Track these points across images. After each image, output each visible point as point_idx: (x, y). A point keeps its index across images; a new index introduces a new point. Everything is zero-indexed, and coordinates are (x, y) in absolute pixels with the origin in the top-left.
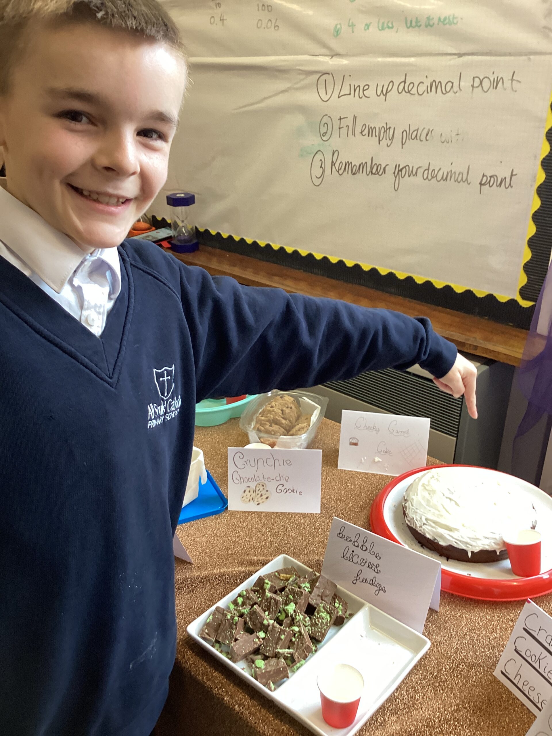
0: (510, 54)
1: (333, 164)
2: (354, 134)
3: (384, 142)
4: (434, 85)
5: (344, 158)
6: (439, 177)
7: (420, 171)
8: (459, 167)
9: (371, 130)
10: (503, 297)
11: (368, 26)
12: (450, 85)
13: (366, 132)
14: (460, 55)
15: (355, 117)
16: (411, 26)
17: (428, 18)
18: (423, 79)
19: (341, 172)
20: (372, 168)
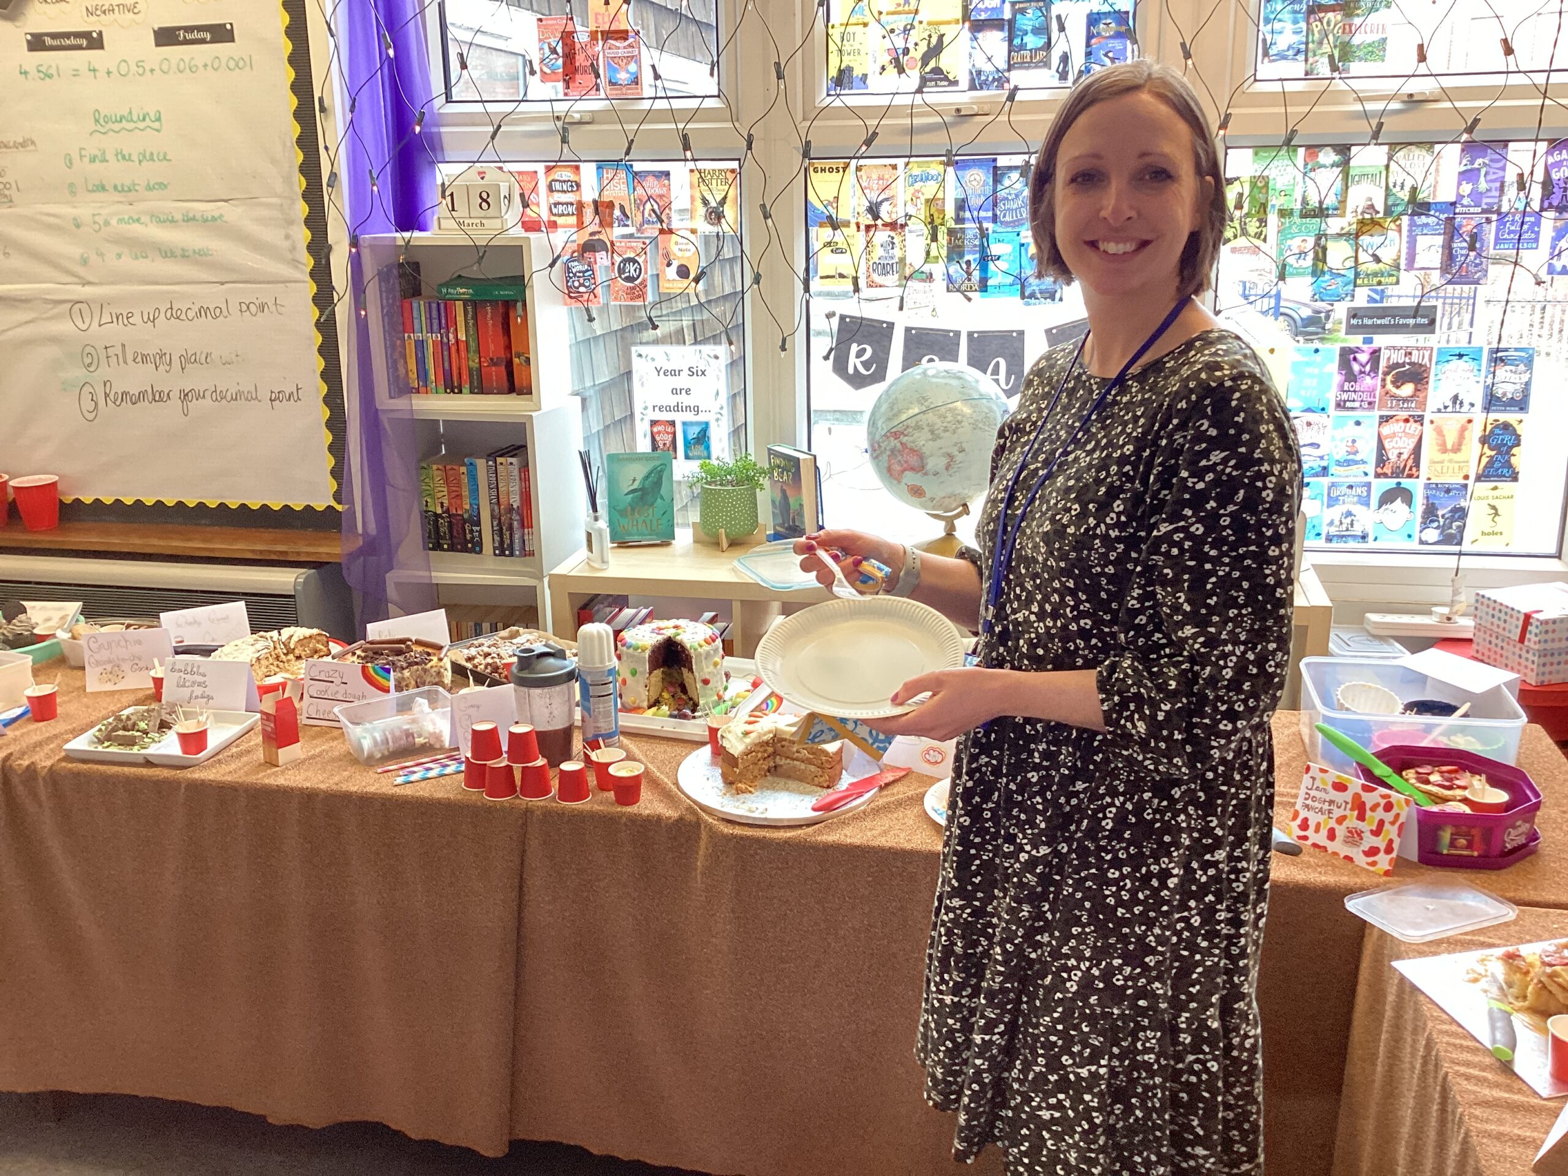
0: (268, 282)
1: (107, 395)
2: (125, 362)
3: (161, 368)
4: (203, 311)
5: (118, 387)
6: (229, 398)
7: (208, 394)
8: (248, 387)
9: (145, 358)
10: (320, 506)
11: (119, 256)
12: (218, 310)
13: (139, 359)
14: (222, 284)
15: (123, 346)
16: (166, 256)
17: (183, 250)
18: (191, 306)
19: (118, 403)
20: (154, 396)
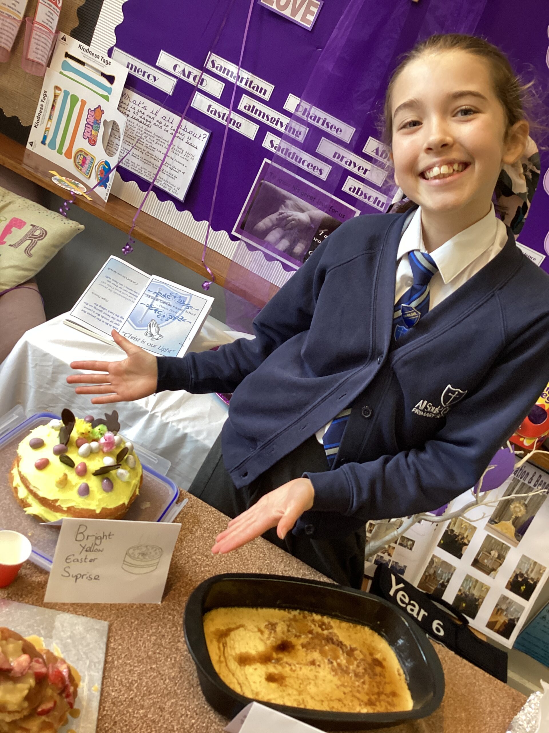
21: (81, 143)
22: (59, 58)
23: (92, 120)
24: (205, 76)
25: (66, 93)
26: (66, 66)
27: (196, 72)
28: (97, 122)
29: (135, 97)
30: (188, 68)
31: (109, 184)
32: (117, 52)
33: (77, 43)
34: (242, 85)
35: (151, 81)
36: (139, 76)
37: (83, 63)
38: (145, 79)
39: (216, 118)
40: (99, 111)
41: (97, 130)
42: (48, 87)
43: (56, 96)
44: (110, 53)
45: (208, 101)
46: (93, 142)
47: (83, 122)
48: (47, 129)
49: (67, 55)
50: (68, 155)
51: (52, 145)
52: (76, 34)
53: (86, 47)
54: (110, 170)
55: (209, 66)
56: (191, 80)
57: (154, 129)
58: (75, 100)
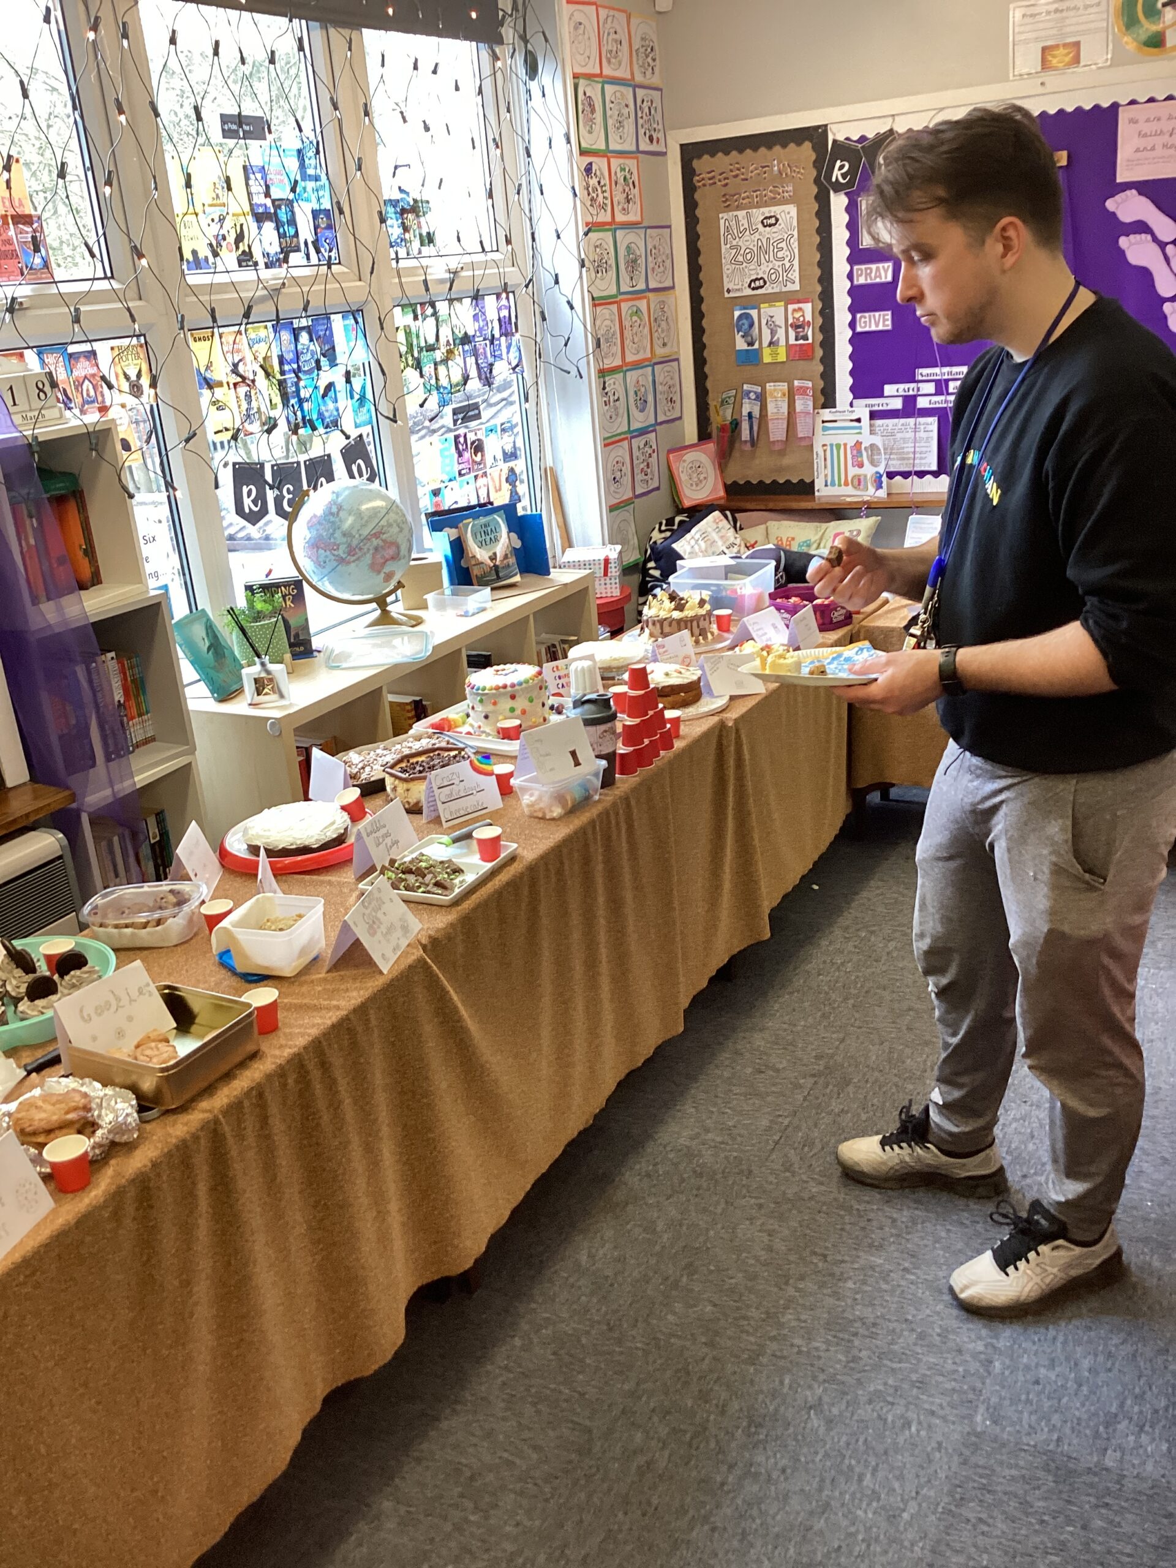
21: (853, 471)
22: (819, 426)
23: (855, 452)
24: (920, 385)
25: (831, 445)
26: (825, 429)
27: (912, 385)
28: (859, 452)
29: (879, 422)
30: (906, 386)
31: (884, 485)
32: (856, 402)
33: (828, 410)
34: (946, 377)
35: (885, 408)
36: (876, 408)
37: (835, 421)
38: (881, 408)
39: (937, 406)
40: (858, 444)
41: (861, 456)
42: (818, 448)
43: (825, 451)
44: (851, 405)
45: (928, 398)
46: (861, 465)
47: (849, 456)
48: (826, 476)
49: (823, 422)
50: (846, 484)
51: (833, 484)
52: (824, 407)
53: (833, 410)
54: (881, 476)
55: (920, 378)
56: (911, 393)
57: (899, 436)
58: (838, 446)
